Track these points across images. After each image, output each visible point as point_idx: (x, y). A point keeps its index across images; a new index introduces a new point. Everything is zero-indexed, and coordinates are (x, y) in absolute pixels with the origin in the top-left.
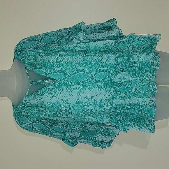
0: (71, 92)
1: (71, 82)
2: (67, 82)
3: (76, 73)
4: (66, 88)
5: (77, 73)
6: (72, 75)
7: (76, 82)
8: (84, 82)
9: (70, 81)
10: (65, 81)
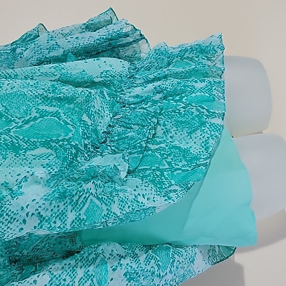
0: (29, 165)
1: (26, 139)
2: (15, 141)
3: (35, 119)
4: (13, 155)
5: (39, 118)
6: (27, 122)
7: (40, 140)
8: (61, 143)
9: (21, 137)
10: (8, 138)
